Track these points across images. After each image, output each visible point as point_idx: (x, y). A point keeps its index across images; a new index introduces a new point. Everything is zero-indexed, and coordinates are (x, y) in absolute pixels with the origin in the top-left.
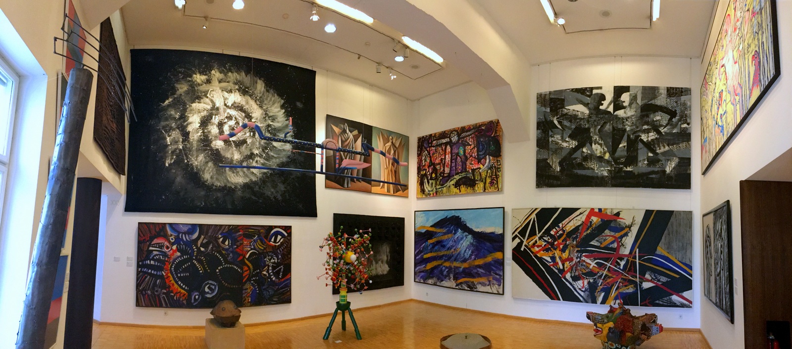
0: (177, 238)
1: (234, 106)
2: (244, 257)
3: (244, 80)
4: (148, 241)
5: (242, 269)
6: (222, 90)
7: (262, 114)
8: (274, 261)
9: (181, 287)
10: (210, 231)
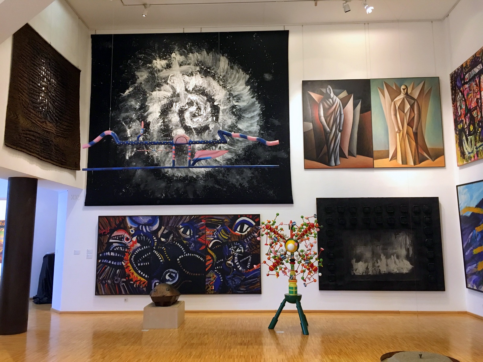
0: (137, 230)
1: (195, 91)
2: (207, 246)
3: (206, 60)
4: (108, 234)
5: (204, 258)
6: (183, 74)
7: (226, 95)
8: (240, 250)
9: (141, 276)
10: (171, 222)
